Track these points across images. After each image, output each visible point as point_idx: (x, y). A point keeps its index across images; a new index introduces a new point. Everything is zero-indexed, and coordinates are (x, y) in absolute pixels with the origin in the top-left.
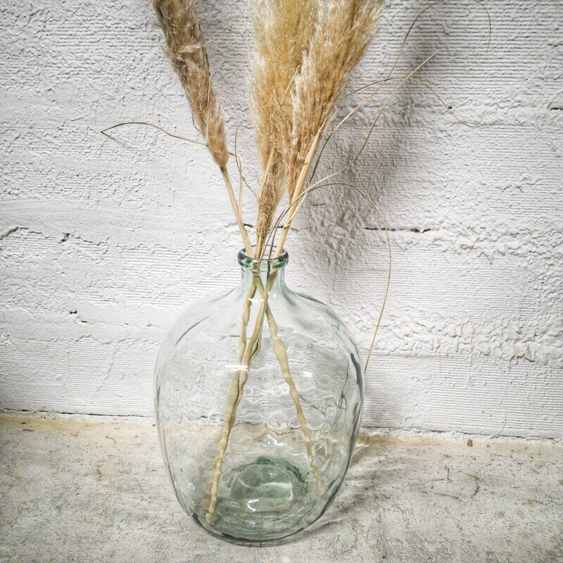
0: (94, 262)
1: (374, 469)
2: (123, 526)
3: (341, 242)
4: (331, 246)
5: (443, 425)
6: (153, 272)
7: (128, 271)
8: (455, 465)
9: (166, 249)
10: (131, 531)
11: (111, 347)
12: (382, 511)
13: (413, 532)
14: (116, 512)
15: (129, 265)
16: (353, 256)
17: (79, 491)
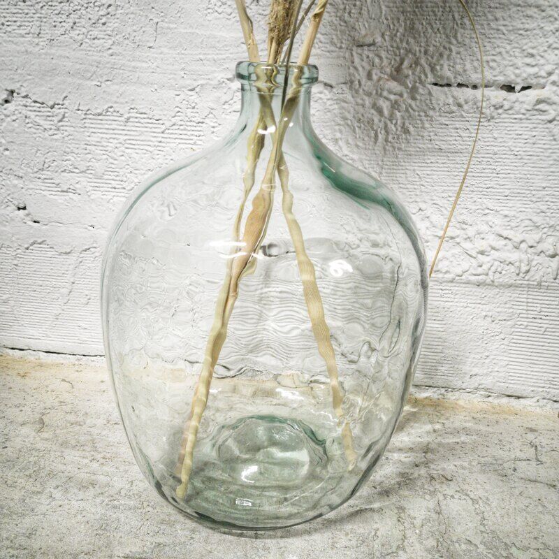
0: (46, 134)
1: (426, 439)
3: (395, 106)
4: (380, 112)
5: (524, 387)
6: (127, 151)
7: (93, 148)
8: (544, 442)
9: (145, 116)
10: (66, 501)
11: (72, 259)
12: (441, 498)
13: (492, 532)
14: (51, 475)
15: (94, 139)
16: (411, 129)
17: (8, 444)
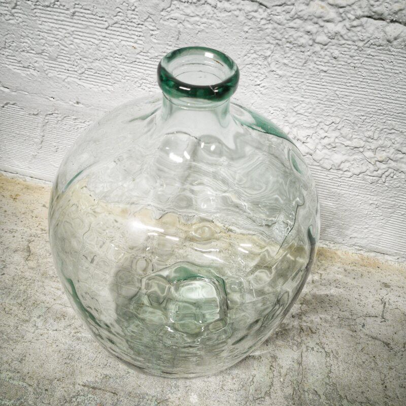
2: (40, 323)
6: (76, 40)
7: (46, 35)
9: (89, 12)
10: (46, 331)
11: (40, 119)
12: (305, 349)
13: (334, 384)
14: (35, 304)
15: (45, 27)
17: (5, 271)
